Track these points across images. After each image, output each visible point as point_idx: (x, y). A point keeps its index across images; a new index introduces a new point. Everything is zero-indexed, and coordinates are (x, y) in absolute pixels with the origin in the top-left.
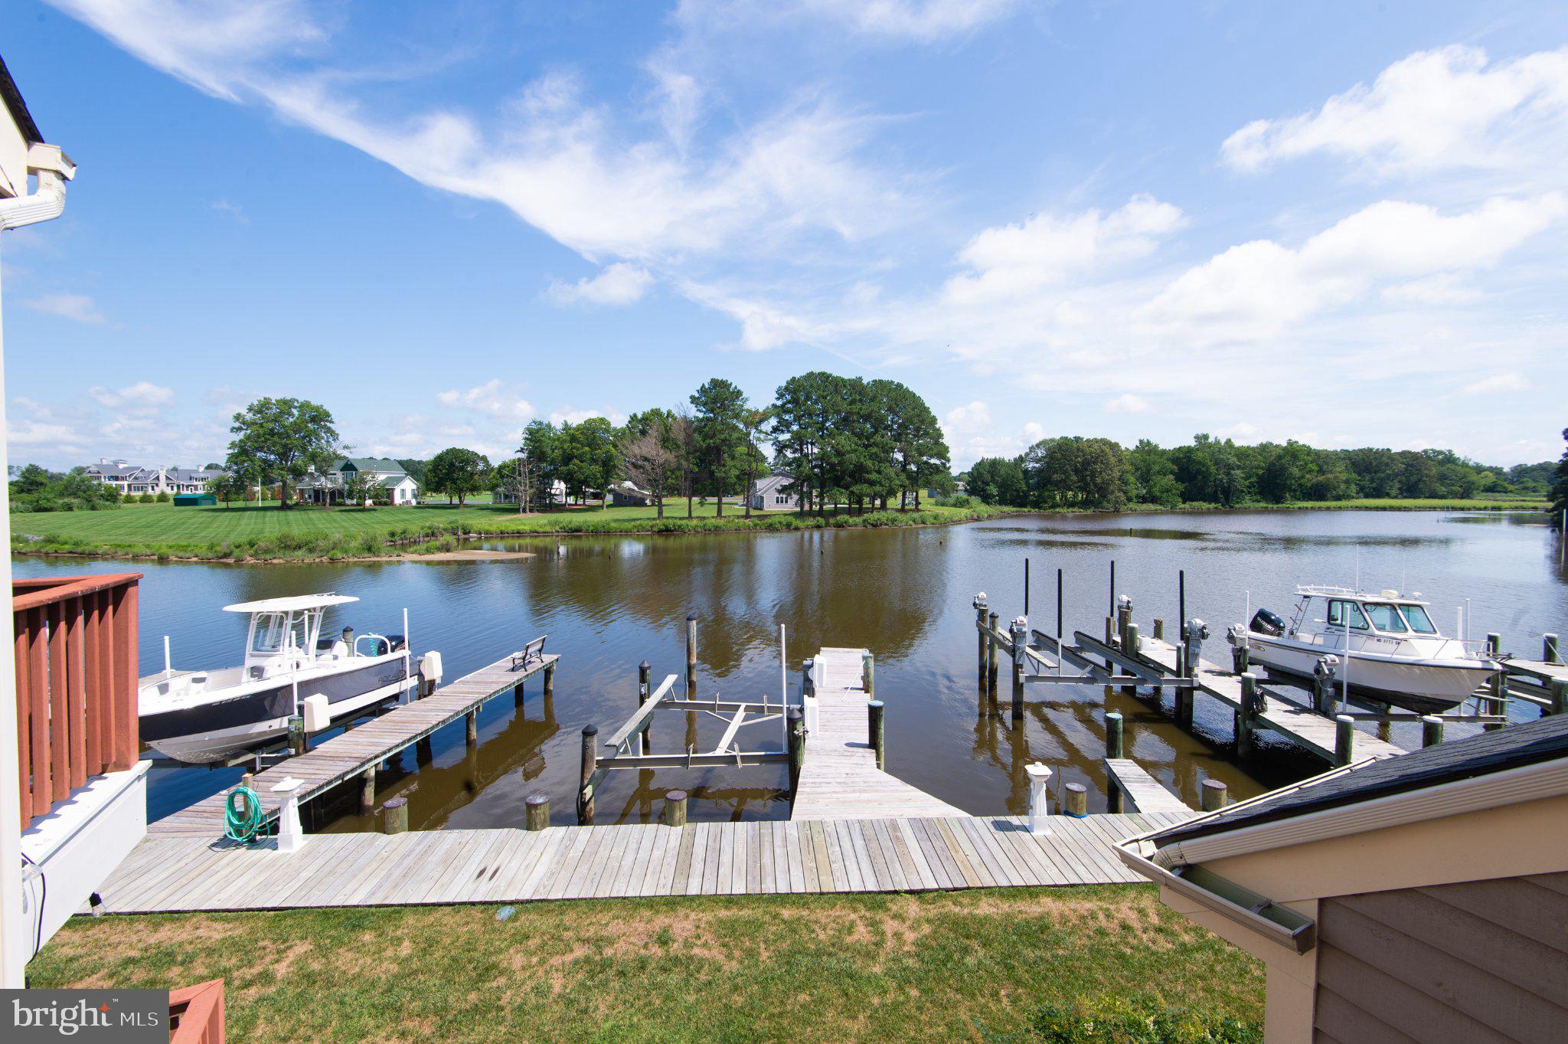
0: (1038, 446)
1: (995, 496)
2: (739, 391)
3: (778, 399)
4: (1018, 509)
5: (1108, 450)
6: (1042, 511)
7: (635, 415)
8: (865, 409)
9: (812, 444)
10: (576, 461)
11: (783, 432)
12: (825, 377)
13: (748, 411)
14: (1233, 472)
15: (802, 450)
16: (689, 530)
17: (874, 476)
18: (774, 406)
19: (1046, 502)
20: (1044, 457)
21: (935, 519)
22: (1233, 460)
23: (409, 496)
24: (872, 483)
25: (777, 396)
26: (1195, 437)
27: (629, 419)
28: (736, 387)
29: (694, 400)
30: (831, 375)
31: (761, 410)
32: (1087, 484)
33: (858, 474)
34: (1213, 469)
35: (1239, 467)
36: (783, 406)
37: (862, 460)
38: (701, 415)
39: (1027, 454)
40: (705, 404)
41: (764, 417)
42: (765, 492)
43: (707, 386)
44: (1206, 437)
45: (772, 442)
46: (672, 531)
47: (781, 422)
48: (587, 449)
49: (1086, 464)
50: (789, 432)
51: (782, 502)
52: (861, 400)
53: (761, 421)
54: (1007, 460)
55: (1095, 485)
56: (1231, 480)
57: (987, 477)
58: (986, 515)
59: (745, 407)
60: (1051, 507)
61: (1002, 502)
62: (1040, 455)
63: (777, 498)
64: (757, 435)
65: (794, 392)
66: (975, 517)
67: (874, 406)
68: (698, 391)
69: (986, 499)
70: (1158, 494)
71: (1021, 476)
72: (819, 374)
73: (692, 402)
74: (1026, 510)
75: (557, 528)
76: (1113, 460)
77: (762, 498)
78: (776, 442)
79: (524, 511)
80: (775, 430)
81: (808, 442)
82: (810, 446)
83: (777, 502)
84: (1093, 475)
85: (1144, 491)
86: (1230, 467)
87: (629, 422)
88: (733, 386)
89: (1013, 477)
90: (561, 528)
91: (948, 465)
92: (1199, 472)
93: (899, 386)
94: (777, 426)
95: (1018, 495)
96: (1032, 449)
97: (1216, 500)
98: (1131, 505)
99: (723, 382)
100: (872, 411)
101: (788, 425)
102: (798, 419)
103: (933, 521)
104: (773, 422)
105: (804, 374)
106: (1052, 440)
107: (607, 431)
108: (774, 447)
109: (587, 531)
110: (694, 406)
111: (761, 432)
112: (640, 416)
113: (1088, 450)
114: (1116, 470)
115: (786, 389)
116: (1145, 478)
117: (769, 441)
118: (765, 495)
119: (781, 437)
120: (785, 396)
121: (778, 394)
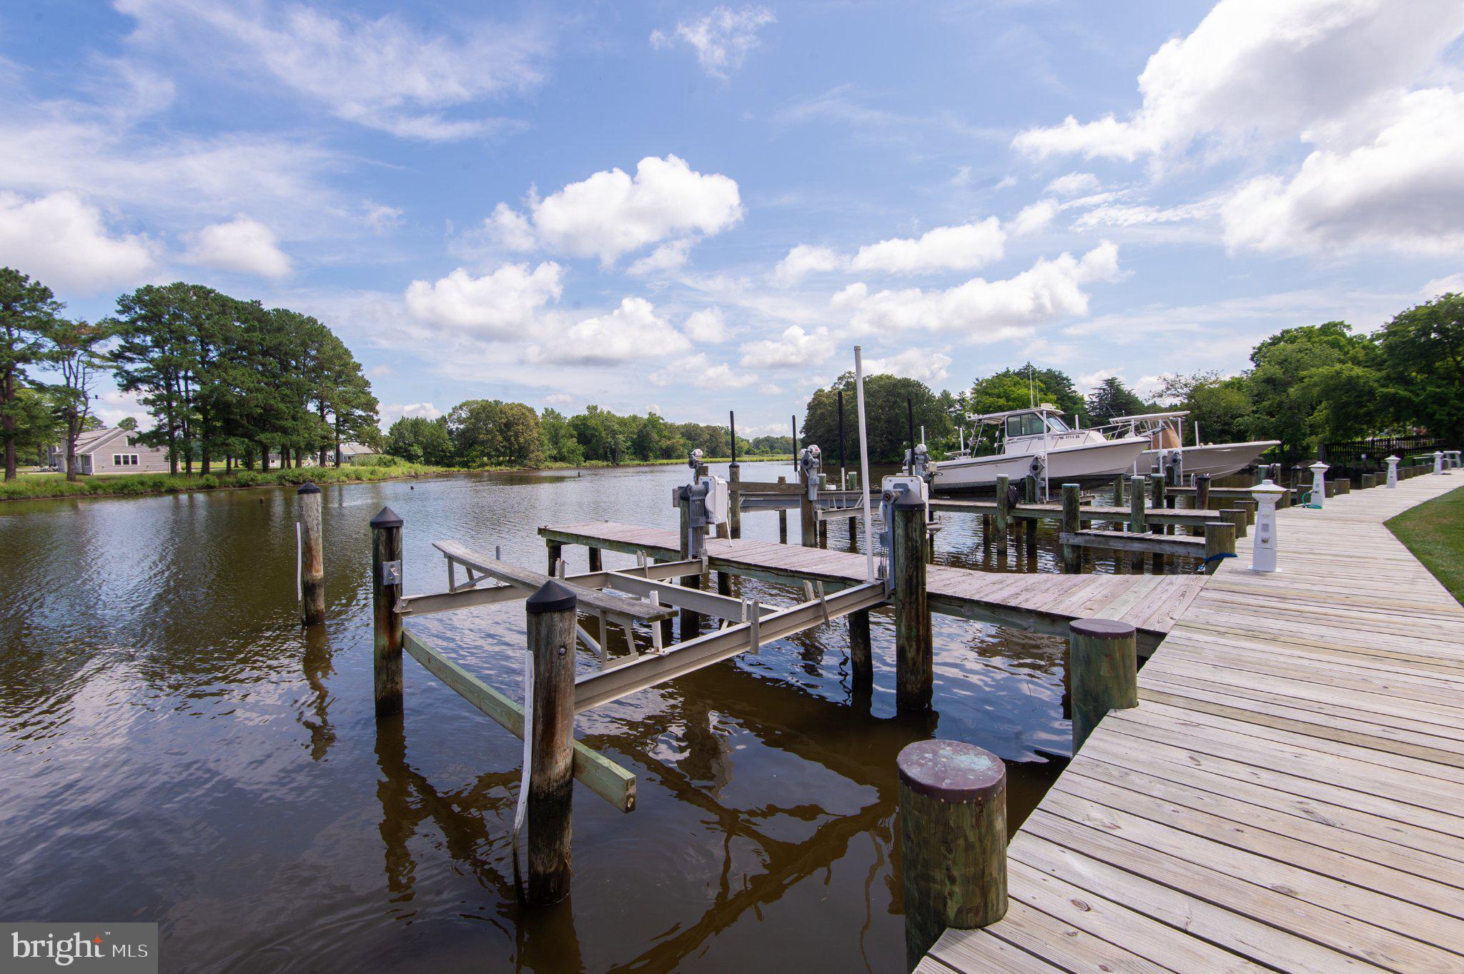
0: (461, 408)
1: (419, 457)
2: (44, 289)
3: (121, 312)
4: (448, 469)
5: (527, 413)
6: (472, 470)
8: (270, 340)
9: (186, 378)
11: (131, 360)
12: (203, 292)
13: (66, 321)
14: (617, 436)
15: (169, 387)
17: (289, 424)
18: (115, 322)
19: (475, 462)
20: (469, 418)
21: (371, 473)
22: (616, 427)
24: (285, 431)
25: (120, 308)
26: (588, 408)
28: (38, 284)
30: (213, 291)
31: (92, 323)
32: (511, 444)
33: (266, 420)
34: (604, 434)
35: (621, 433)
36: (133, 322)
37: (272, 402)
39: (450, 415)
41: (99, 334)
42: (93, 449)
44: (595, 408)
45: (115, 371)
49: (508, 425)
50: (143, 360)
51: (126, 462)
52: (261, 329)
53: (94, 339)
54: (429, 421)
55: (519, 443)
56: (616, 443)
57: (409, 437)
58: (423, 473)
59: (59, 315)
60: (479, 466)
61: (428, 463)
62: (464, 416)
63: (117, 458)
64: (85, 358)
65: (151, 306)
66: (413, 474)
67: (282, 338)
69: (411, 458)
70: (566, 454)
71: (447, 436)
72: (194, 287)
74: (455, 469)
76: (532, 423)
77: (87, 457)
78: (121, 373)
80: (119, 355)
81: (178, 376)
82: (182, 383)
83: (118, 462)
84: (517, 437)
85: (555, 452)
86: (614, 433)
88: (31, 282)
89: (439, 437)
91: (375, 418)
92: (593, 436)
93: (312, 321)
94: (123, 350)
95: (445, 456)
96: (455, 409)
97: (606, 459)
98: (546, 463)
100: (280, 344)
101: (142, 351)
102: (158, 344)
103: (369, 476)
104: (115, 343)
106: (476, 402)
108: (119, 379)
111: (93, 355)
113: (510, 413)
114: (535, 431)
115: (136, 300)
116: (555, 440)
117: (108, 370)
118: (92, 453)
119: (130, 367)
120: (134, 309)
121: (122, 306)
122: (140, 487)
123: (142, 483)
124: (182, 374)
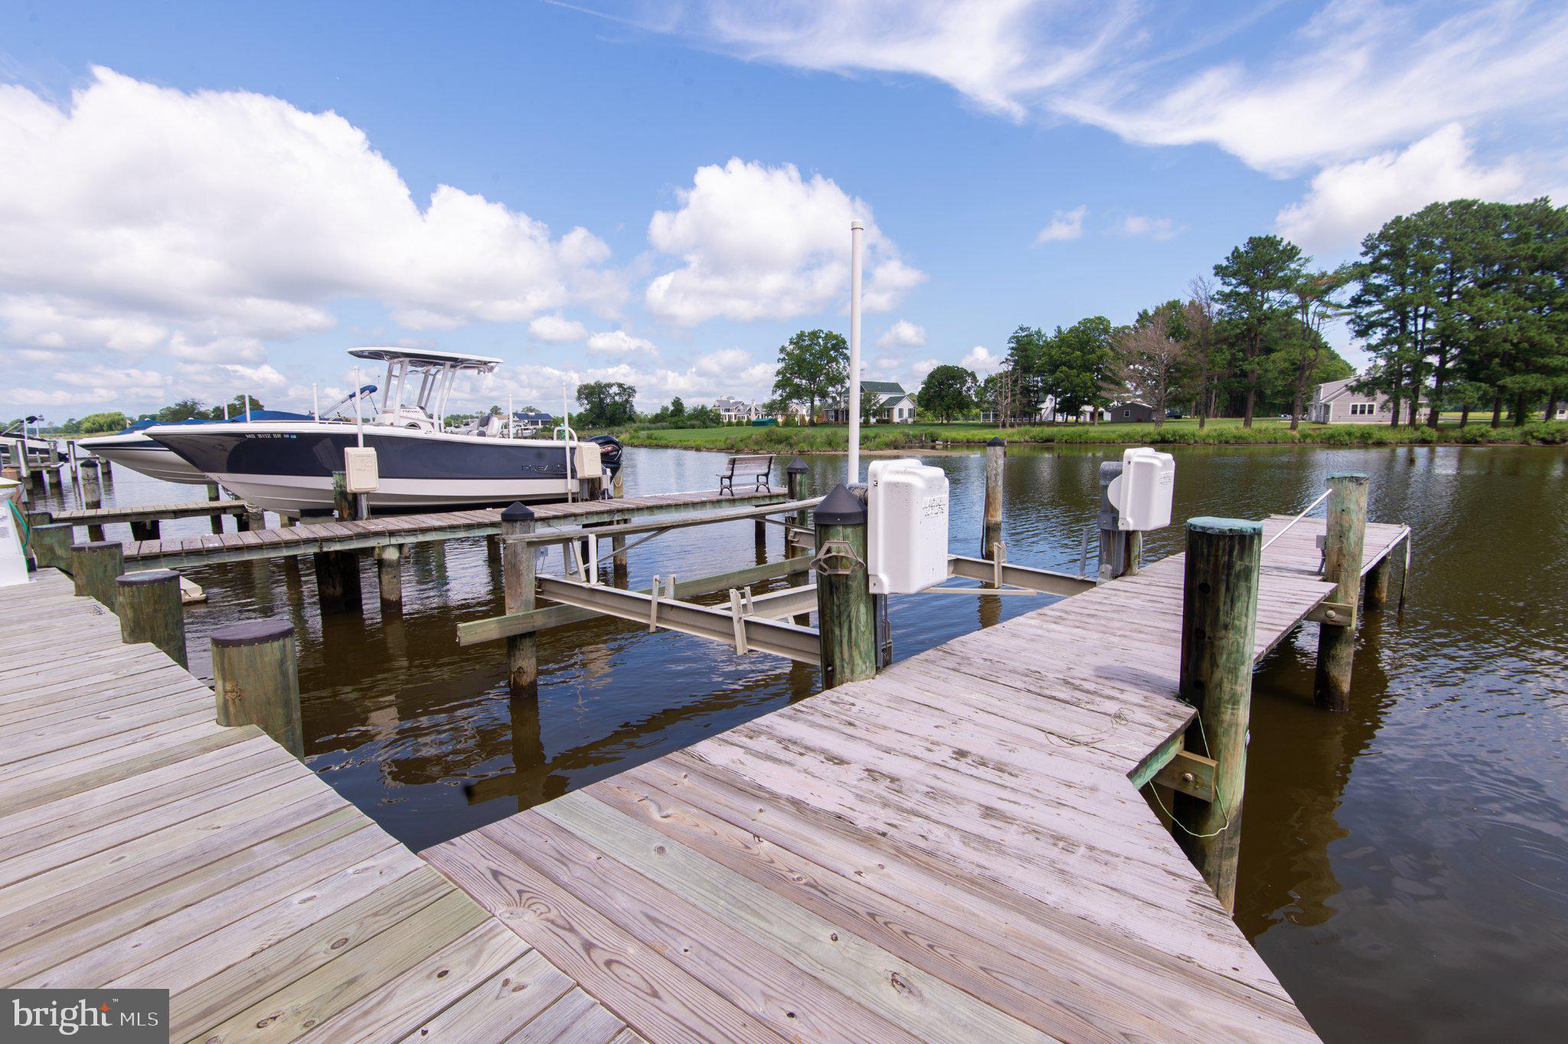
2: (1293, 248)
3: (1365, 254)
7: (1145, 312)
10: (1064, 368)
11: (1369, 303)
13: (1309, 276)
15: (1403, 327)
16: (1196, 442)
18: (1356, 266)
23: (906, 414)
25: (1363, 249)
27: (1137, 317)
28: (1289, 243)
29: (1220, 271)
30: (1477, 202)
31: (1330, 273)
36: (1376, 260)
38: (1227, 289)
40: (1234, 275)
41: (1337, 281)
42: (1333, 398)
43: (1242, 249)
45: (1348, 318)
46: (1171, 442)
47: (1367, 289)
48: (1078, 353)
50: (1381, 302)
51: (1362, 412)
52: (1541, 235)
53: (1330, 289)
59: (1304, 272)
63: (1355, 407)
64: (1320, 309)
65: (1398, 236)
68: (1228, 258)
73: (1216, 274)
75: (1027, 438)
77: (1327, 407)
78: (1356, 319)
79: (1004, 426)
80: (1356, 301)
81: (1416, 316)
82: (1420, 321)
83: (1354, 412)
87: (1137, 321)
88: (1284, 243)
90: (1031, 438)
94: (1360, 297)
99: (1267, 239)
101: (1379, 291)
102: (1400, 279)
104: (1353, 288)
105: (1420, 209)
107: (1106, 331)
108: (1351, 326)
109: (1060, 441)
110: (1218, 278)
111: (1328, 304)
112: (1151, 313)
115: (1383, 236)
117: (1342, 318)
118: (1332, 403)
119: (1365, 311)
120: (1378, 247)
121: (1366, 246)
122: (1346, 437)
123: (1349, 434)
124: (1422, 310)
